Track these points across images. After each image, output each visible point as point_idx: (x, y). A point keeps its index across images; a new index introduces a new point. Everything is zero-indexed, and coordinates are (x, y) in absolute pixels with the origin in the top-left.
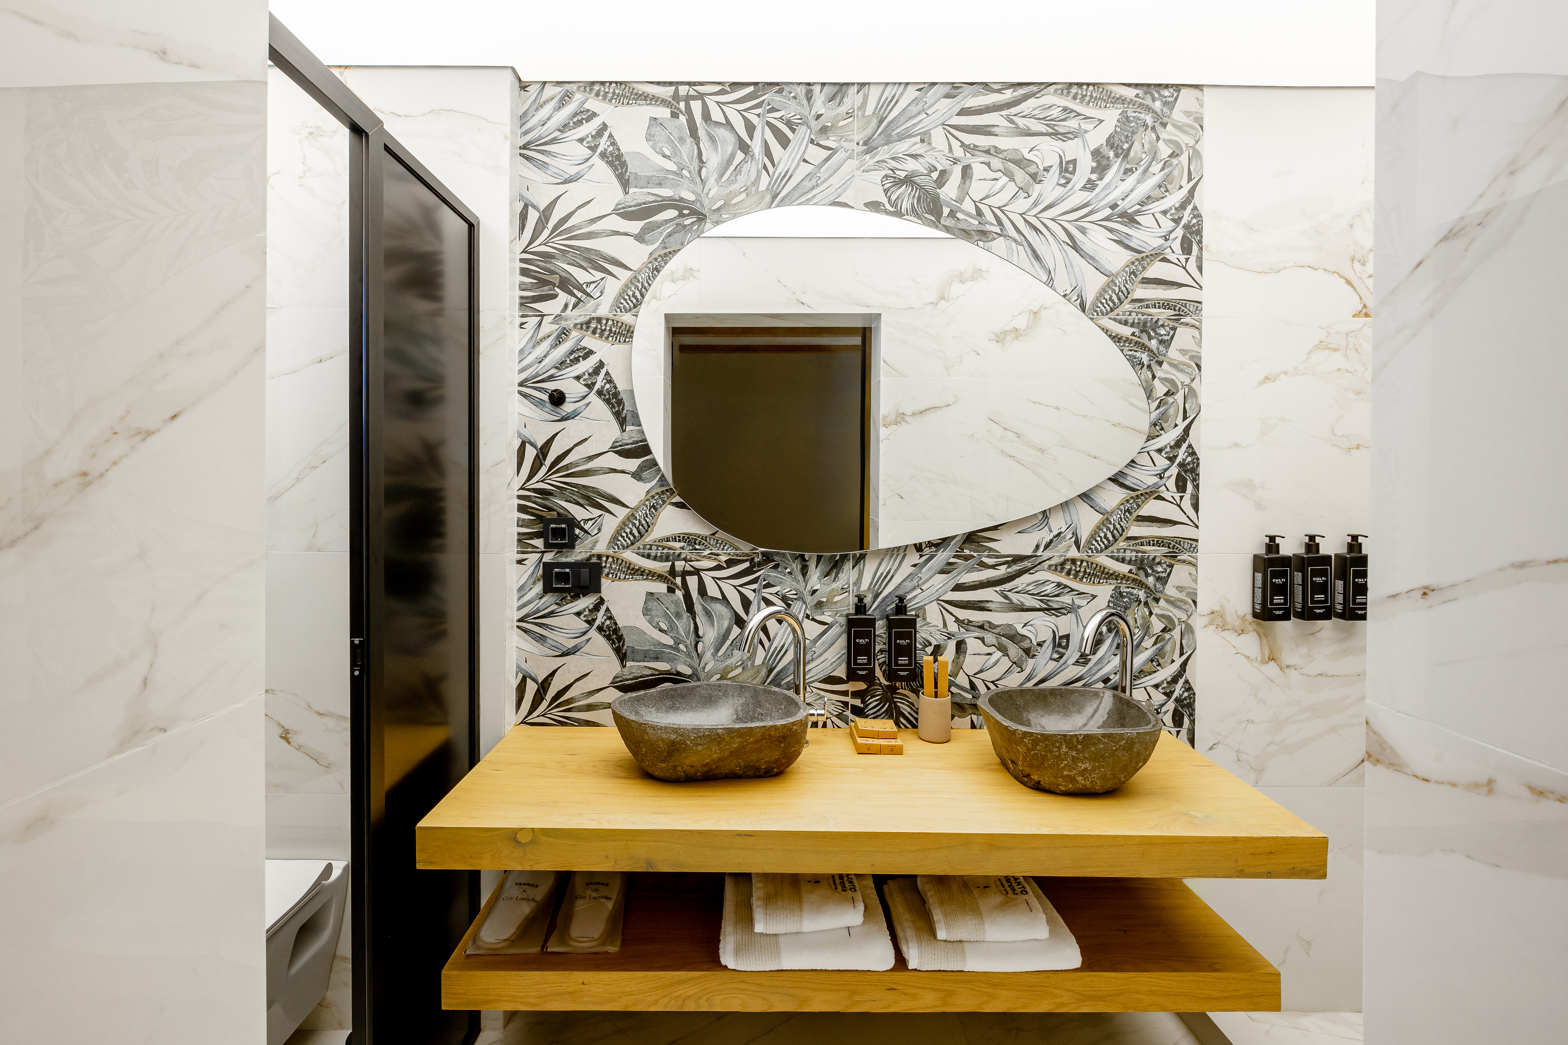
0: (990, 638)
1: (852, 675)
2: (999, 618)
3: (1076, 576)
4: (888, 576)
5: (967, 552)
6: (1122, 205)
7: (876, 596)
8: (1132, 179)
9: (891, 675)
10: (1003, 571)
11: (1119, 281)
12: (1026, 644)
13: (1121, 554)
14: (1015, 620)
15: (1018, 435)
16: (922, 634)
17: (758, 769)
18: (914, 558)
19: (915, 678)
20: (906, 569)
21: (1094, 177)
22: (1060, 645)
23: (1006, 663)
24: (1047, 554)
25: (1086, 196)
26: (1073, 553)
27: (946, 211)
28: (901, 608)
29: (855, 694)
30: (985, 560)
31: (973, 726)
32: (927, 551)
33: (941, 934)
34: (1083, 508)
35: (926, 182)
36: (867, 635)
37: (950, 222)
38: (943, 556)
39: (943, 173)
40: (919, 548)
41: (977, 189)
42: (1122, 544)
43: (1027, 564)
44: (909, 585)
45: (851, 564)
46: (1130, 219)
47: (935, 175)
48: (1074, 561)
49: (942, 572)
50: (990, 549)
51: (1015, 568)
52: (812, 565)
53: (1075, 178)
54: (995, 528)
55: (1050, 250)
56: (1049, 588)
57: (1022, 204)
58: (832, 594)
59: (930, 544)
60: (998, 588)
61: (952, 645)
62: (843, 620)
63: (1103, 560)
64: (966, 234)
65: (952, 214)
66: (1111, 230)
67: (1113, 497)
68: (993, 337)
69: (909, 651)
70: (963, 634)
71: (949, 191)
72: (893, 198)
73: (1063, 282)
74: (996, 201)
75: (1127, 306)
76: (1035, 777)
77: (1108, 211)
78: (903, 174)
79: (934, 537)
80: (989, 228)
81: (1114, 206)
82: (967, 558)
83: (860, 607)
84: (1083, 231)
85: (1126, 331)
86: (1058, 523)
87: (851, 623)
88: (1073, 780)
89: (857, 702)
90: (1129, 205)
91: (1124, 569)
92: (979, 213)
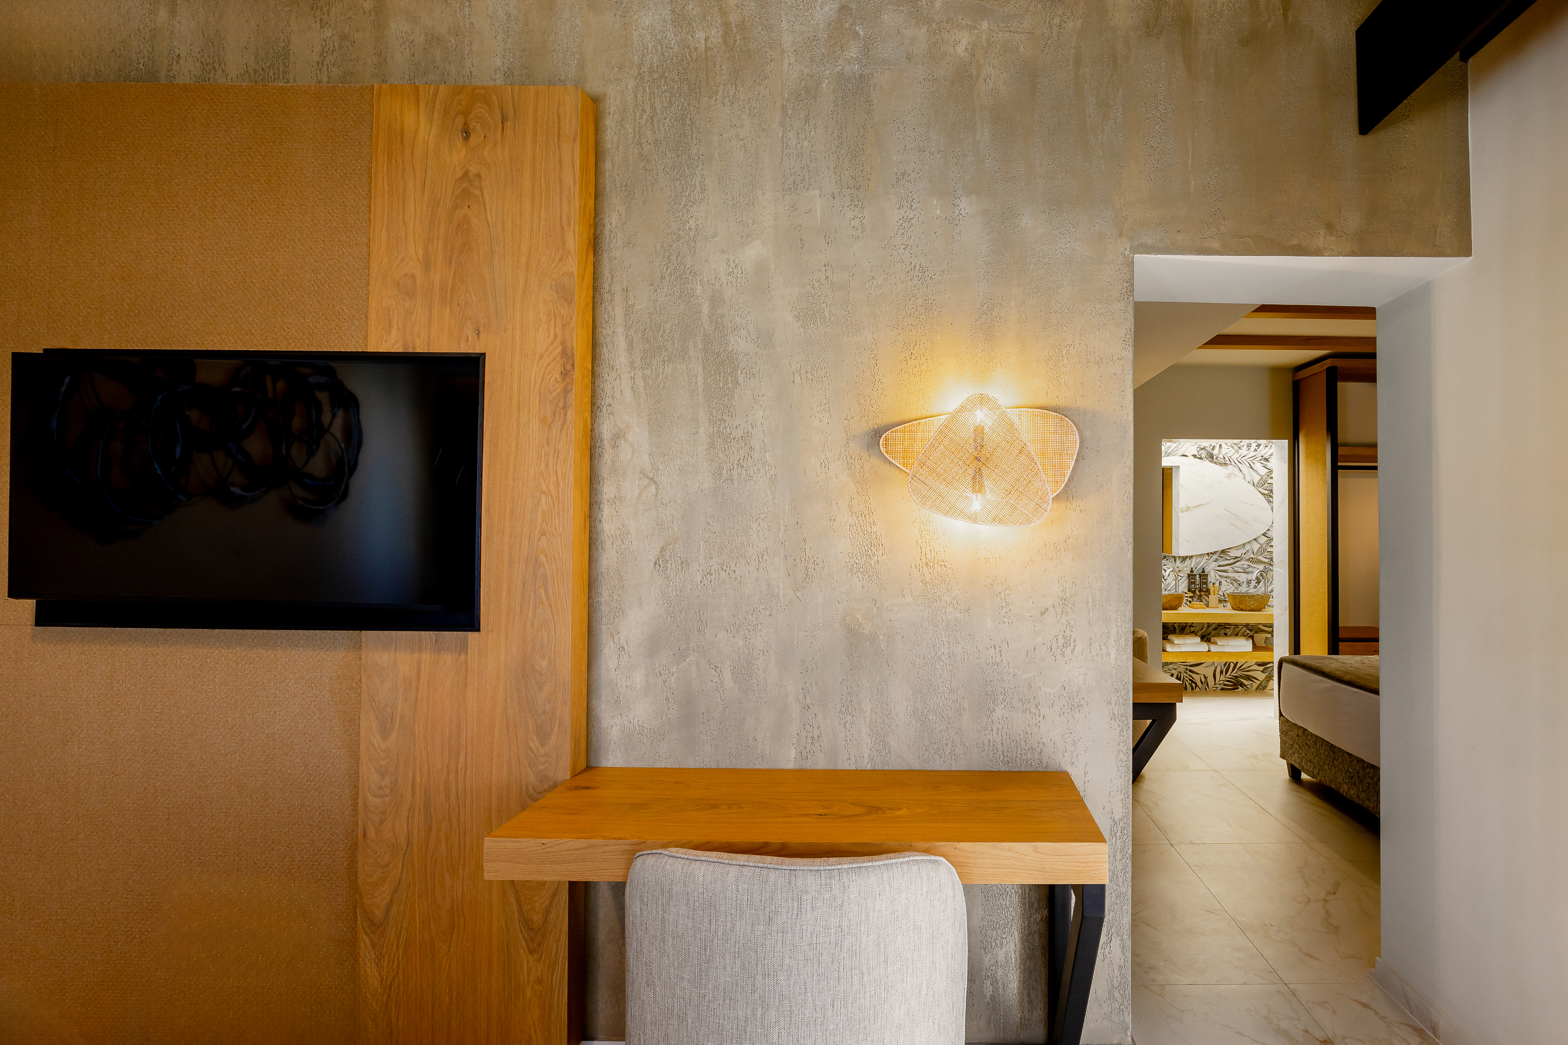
0: (1229, 581)
1: (1189, 590)
2: (1231, 575)
3: (1253, 563)
4: (1199, 563)
5: (1222, 555)
6: (1265, 456)
7: (1196, 568)
8: (1267, 449)
9: (1200, 591)
10: (1232, 561)
11: (1264, 478)
12: (1239, 583)
13: (1266, 556)
14: (1236, 575)
15: (1237, 516)
16: (1209, 579)
17: (1173, 607)
18: (1207, 557)
19: (1208, 591)
20: (1204, 561)
21: (1257, 448)
22: (1249, 583)
23: (1233, 588)
24: (1245, 556)
25: (1255, 453)
26: (1252, 556)
27: (1215, 457)
28: (1203, 571)
29: (1190, 597)
30: (1227, 558)
31: (1224, 606)
32: (1210, 555)
33: (1219, 644)
34: (1255, 543)
35: (1209, 449)
36: (1194, 579)
37: (1216, 461)
38: (1215, 557)
39: (1214, 446)
40: (1208, 554)
41: (1223, 451)
42: (1266, 553)
43: (1239, 559)
44: (1205, 565)
45: (1189, 558)
46: (1267, 460)
47: (1212, 447)
48: (1252, 558)
49: (1215, 561)
50: (1228, 555)
51: (1236, 560)
52: (1177, 559)
53: (1251, 448)
54: (1230, 549)
55: (1245, 468)
56: (1245, 566)
57: (1236, 456)
58: (1184, 568)
59: (1211, 553)
60: (1231, 566)
61: (1218, 582)
62: (1187, 575)
63: (1261, 558)
64: (1221, 464)
65: (1216, 458)
66: (1261, 463)
67: (1263, 540)
68: (1226, 476)
69: (1206, 583)
70: (1221, 579)
71: (1215, 452)
72: (1200, 454)
73: (1248, 479)
74: (1229, 455)
75: (1266, 485)
76: (1241, 607)
77: (1261, 458)
78: (1202, 447)
79: (1212, 551)
80: (1227, 462)
81: (1262, 456)
82: (1222, 557)
83: (1192, 571)
84: (1254, 463)
85: (1266, 492)
86: (1248, 547)
87: (1189, 575)
88: (1249, 606)
89: (1191, 599)
90: (1266, 456)
91: (1267, 560)
92: (1224, 458)
